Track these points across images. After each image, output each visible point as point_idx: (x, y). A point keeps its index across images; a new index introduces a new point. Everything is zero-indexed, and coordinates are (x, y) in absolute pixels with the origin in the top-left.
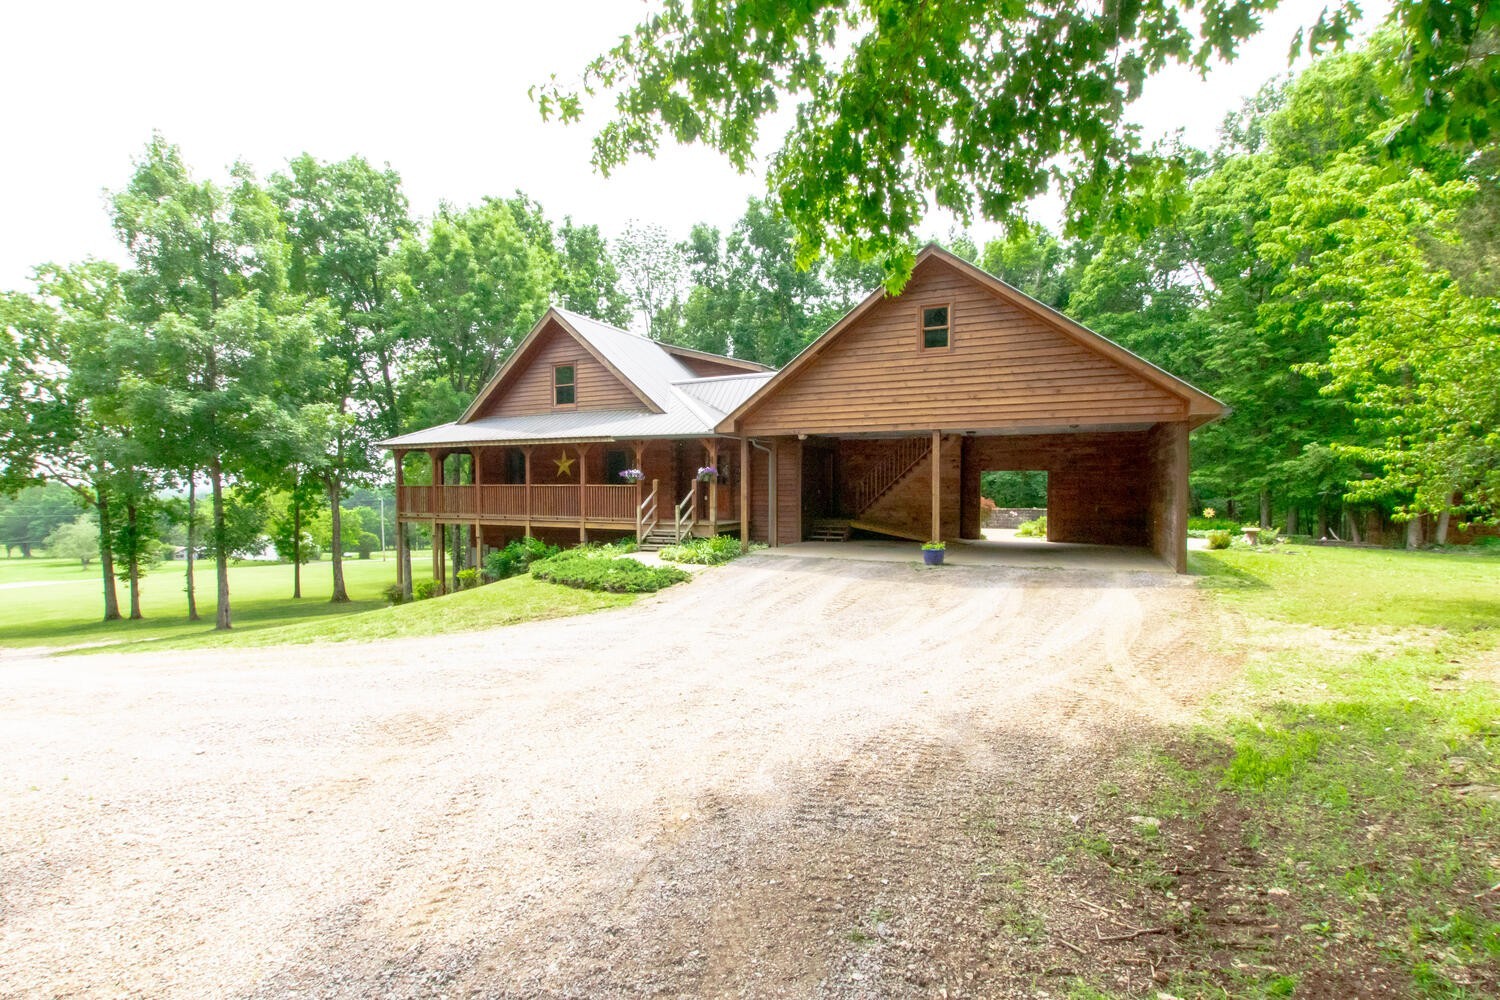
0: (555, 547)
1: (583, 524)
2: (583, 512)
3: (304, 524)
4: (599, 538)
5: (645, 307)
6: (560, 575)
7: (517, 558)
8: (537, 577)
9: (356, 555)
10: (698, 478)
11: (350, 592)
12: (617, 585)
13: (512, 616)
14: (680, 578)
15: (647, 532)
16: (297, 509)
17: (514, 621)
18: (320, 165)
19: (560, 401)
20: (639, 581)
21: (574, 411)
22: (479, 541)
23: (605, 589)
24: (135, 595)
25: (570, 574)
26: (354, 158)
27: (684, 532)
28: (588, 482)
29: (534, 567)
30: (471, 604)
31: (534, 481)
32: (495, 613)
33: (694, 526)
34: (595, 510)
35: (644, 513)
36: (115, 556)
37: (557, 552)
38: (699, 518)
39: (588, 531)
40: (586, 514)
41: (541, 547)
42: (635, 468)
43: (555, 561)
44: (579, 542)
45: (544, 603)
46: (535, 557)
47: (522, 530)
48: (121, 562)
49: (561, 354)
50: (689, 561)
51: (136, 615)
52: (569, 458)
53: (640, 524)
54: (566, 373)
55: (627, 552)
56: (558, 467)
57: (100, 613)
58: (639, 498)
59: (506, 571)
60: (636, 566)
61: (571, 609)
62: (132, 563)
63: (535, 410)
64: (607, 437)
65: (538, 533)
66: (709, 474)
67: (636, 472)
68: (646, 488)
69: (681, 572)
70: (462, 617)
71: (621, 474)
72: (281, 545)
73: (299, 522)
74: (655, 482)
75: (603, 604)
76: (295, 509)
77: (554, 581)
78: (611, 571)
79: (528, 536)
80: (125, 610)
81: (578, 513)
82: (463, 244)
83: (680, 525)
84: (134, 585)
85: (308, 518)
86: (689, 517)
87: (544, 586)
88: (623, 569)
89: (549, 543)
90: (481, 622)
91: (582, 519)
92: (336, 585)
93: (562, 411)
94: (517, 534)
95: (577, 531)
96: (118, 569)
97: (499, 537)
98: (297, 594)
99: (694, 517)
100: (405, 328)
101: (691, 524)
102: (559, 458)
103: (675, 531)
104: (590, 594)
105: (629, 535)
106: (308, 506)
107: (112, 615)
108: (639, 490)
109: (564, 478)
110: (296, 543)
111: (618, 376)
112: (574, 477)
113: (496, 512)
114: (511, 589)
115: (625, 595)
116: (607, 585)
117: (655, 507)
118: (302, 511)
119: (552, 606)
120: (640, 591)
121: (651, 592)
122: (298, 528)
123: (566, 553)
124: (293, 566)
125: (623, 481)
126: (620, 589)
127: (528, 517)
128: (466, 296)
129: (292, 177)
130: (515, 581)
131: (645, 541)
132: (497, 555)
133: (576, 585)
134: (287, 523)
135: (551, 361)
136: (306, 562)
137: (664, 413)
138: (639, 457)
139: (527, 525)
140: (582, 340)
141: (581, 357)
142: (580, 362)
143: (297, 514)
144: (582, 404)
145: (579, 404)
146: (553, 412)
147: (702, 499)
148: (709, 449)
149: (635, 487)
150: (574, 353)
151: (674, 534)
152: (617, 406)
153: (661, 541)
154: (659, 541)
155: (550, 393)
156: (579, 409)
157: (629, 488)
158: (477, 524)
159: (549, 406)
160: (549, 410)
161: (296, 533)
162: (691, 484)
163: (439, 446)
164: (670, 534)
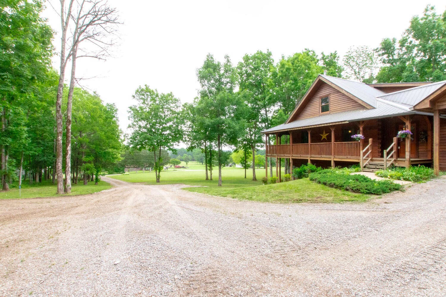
0: (320, 167)
1: (333, 159)
2: (333, 154)
4: (341, 165)
5: (357, 78)
6: (323, 180)
7: (305, 171)
8: (312, 180)
9: (263, 167)
10: (398, 136)
11: (257, 177)
12: (354, 189)
13: (298, 198)
14: (397, 188)
15: (366, 163)
17: (299, 201)
18: (250, 56)
19: (322, 111)
20: (369, 188)
21: (329, 114)
22: (291, 164)
23: (347, 190)
24: (211, 174)
25: (328, 180)
26: (258, 51)
27: (389, 164)
28: (335, 141)
29: (311, 175)
30: (282, 189)
31: (312, 142)
32: (291, 195)
33: (395, 161)
34: (338, 152)
35: (364, 154)
36: (208, 165)
37: (321, 170)
38: (398, 156)
39: (335, 162)
40: (334, 155)
41: (314, 167)
42: (359, 133)
43: (320, 173)
44: (331, 166)
45: (315, 194)
46: (312, 171)
47: (307, 161)
48: (209, 166)
49: (323, 93)
50: (399, 179)
51: (211, 179)
52: (326, 133)
53: (363, 159)
54: (325, 99)
55: (355, 172)
56: (322, 137)
57: (205, 178)
58: (361, 148)
59: (300, 176)
60: (365, 179)
61: (328, 199)
62: (211, 166)
63: (313, 115)
64: (345, 121)
65: (313, 162)
66: (406, 135)
67: (360, 136)
68: (365, 143)
69: (396, 185)
70: (277, 195)
71: (352, 137)
72: (242, 164)
73: (246, 157)
74: (370, 140)
75: (347, 198)
76: (245, 154)
77: (320, 182)
78: (351, 180)
79: (309, 163)
80: (209, 178)
81: (331, 154)
82: (289, 65)
83: (387, 160)
84: (211, 172)
85: (248, 157)
86: (392, 157)
87: (315, 185)
88: (357, 180)
89: (317, 166)
90: (284, 199)
91: (332, 157)
92: (254, 175)
93: (324, 115)
94: (305, 162)
95: (330, 161)
96: (208, 168)
97: (298, 163)
98: (245, 177)
99: (395, 156)
100: (270, 96)
101: (393, 159)
102: (322, 133)
103: (384, 163)
104: (339, 192)
105: (357, 164)
106: (248, 153)
107: (207, 179)
108: (361, 144)
109: (324, 141)
110: (245, 163)
111: (350, 96)
112: (329, 139)
113: (297, 154)
114: (300, 185)
115: (361, 194)
116: (348, 188)
117: (370, 151)
119: (318, 196)
120: (371, 193)
121: (377, 195)
122: (246, 159)
123: (325, 170)
124: (245, 170)
125: (353, 140)
126: (357, 191)
127: (309, 156)
128: (289, 82)
129: (243, 62)
130: (303, 181)
131: (365, 167)
132: (298, 169)
133: (332, 186)
134: (244, 157)
135: (319, 96)
136: (247, 169)
137: (375, 108)
138: (361, 129)
139: (309, 159)
140: (332, 84)
141: (332, 92)
142: (332, 94)
143: (246, 155)
144: (332, 111)
145: (331, 111)
146: (320, 116)
147: (400, 148)
148: (405, 121)
149: (359, 143)
150: (329, 91)
151: (383, 164)
152: (349, 109)
153: (375, 167)
154: (374, 167)
155: (318, 108)
156: (331, 113)
157: (356, 143)
158: (291, 158)
159: (318, 114)
160: (318, 115)
161: (245, 161)
162: (394, 139)
163: (278, 131)
164: (380, 164)
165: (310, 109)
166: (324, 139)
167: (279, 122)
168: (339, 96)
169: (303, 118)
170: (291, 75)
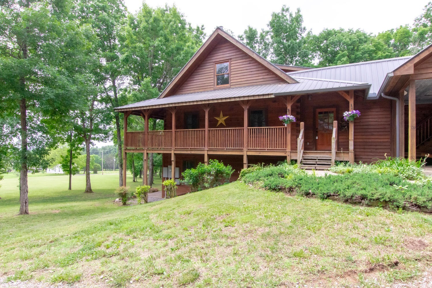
1: (244, 152)
2: (245, 144)
3: (74, 158)
11: (93, 187)
16: (71, 151)
19: (219, 84)
21: (229, 88)
22: (173, 164)
28: (249, 126)
33: (336, 153)
34: (254, 143)
39: (248, 156)
40: (248, 146)
47: (202, 156)
52: (224, 115)
56: (218, 121)
58: (289, 135)
63: (204, 89)
64: (268, 95)
65: (211, 157)
71: (281, 118)
72: (64, 166)
73: (72, 156)
74: (302, 124)
79: (206, 160)
81: (242, 145)
85: (76, 155)
91: (245, 149)
92: (87, 185)
93: (220, 89)
94: (199, 159)
95: (241, 156)
98: (70, 188)
100: (127, 56)
102: (219, 116)
106: (76, 150)
108: (289, 130)
110: (70, 166)
112: (228, 125)
113: (184, 145)
117: (303, 140)
118: (73, 152)
122: (71, 159)
124: (69, 176)
125: (281, 123)
127: (205, 149)
131: (301, 163)
134: (67, 157)
135: (214, 61)
136: (74, 174)
137: (298, 83)
138: (289, 107)
139: (206, 153)
140: (238, 44)
141: (235, 57)
142: (234, 59)
143: (71, 153)
144: (234, 84)
145: (232, 84)
146: (215, 90)
147: (318, 138)
148: (348, 100)
149: (286, 128)
150: (231, 55)
151: (330, 158)
152: (258, 83)
153: (315, 163)
154: (313, 163)
155: (212, 79)
156: (232, 87)
157: (281, 128)
158: (172, 152)
159: (212, 86)
160: (212, 89)
161: (71, 161)
162: (334, 123)
163: (151, 108)
164: (319, 158)
165: (200, 78)
166: (221, 124)
167: (141, 98)
168: (245, 63)
169: (188, 92)
170: (161, 30)
